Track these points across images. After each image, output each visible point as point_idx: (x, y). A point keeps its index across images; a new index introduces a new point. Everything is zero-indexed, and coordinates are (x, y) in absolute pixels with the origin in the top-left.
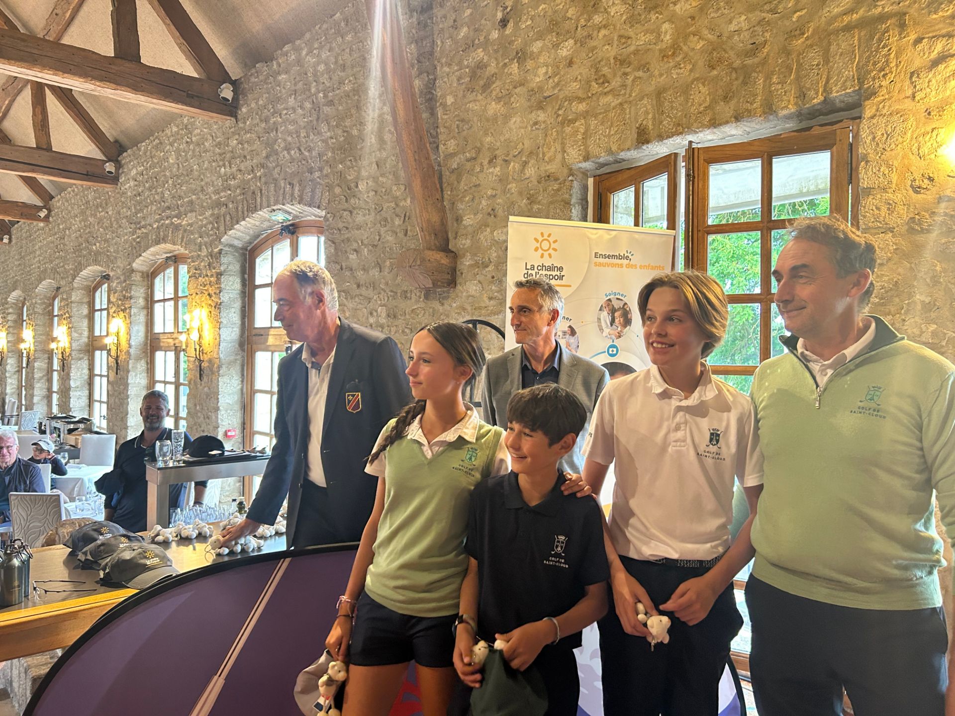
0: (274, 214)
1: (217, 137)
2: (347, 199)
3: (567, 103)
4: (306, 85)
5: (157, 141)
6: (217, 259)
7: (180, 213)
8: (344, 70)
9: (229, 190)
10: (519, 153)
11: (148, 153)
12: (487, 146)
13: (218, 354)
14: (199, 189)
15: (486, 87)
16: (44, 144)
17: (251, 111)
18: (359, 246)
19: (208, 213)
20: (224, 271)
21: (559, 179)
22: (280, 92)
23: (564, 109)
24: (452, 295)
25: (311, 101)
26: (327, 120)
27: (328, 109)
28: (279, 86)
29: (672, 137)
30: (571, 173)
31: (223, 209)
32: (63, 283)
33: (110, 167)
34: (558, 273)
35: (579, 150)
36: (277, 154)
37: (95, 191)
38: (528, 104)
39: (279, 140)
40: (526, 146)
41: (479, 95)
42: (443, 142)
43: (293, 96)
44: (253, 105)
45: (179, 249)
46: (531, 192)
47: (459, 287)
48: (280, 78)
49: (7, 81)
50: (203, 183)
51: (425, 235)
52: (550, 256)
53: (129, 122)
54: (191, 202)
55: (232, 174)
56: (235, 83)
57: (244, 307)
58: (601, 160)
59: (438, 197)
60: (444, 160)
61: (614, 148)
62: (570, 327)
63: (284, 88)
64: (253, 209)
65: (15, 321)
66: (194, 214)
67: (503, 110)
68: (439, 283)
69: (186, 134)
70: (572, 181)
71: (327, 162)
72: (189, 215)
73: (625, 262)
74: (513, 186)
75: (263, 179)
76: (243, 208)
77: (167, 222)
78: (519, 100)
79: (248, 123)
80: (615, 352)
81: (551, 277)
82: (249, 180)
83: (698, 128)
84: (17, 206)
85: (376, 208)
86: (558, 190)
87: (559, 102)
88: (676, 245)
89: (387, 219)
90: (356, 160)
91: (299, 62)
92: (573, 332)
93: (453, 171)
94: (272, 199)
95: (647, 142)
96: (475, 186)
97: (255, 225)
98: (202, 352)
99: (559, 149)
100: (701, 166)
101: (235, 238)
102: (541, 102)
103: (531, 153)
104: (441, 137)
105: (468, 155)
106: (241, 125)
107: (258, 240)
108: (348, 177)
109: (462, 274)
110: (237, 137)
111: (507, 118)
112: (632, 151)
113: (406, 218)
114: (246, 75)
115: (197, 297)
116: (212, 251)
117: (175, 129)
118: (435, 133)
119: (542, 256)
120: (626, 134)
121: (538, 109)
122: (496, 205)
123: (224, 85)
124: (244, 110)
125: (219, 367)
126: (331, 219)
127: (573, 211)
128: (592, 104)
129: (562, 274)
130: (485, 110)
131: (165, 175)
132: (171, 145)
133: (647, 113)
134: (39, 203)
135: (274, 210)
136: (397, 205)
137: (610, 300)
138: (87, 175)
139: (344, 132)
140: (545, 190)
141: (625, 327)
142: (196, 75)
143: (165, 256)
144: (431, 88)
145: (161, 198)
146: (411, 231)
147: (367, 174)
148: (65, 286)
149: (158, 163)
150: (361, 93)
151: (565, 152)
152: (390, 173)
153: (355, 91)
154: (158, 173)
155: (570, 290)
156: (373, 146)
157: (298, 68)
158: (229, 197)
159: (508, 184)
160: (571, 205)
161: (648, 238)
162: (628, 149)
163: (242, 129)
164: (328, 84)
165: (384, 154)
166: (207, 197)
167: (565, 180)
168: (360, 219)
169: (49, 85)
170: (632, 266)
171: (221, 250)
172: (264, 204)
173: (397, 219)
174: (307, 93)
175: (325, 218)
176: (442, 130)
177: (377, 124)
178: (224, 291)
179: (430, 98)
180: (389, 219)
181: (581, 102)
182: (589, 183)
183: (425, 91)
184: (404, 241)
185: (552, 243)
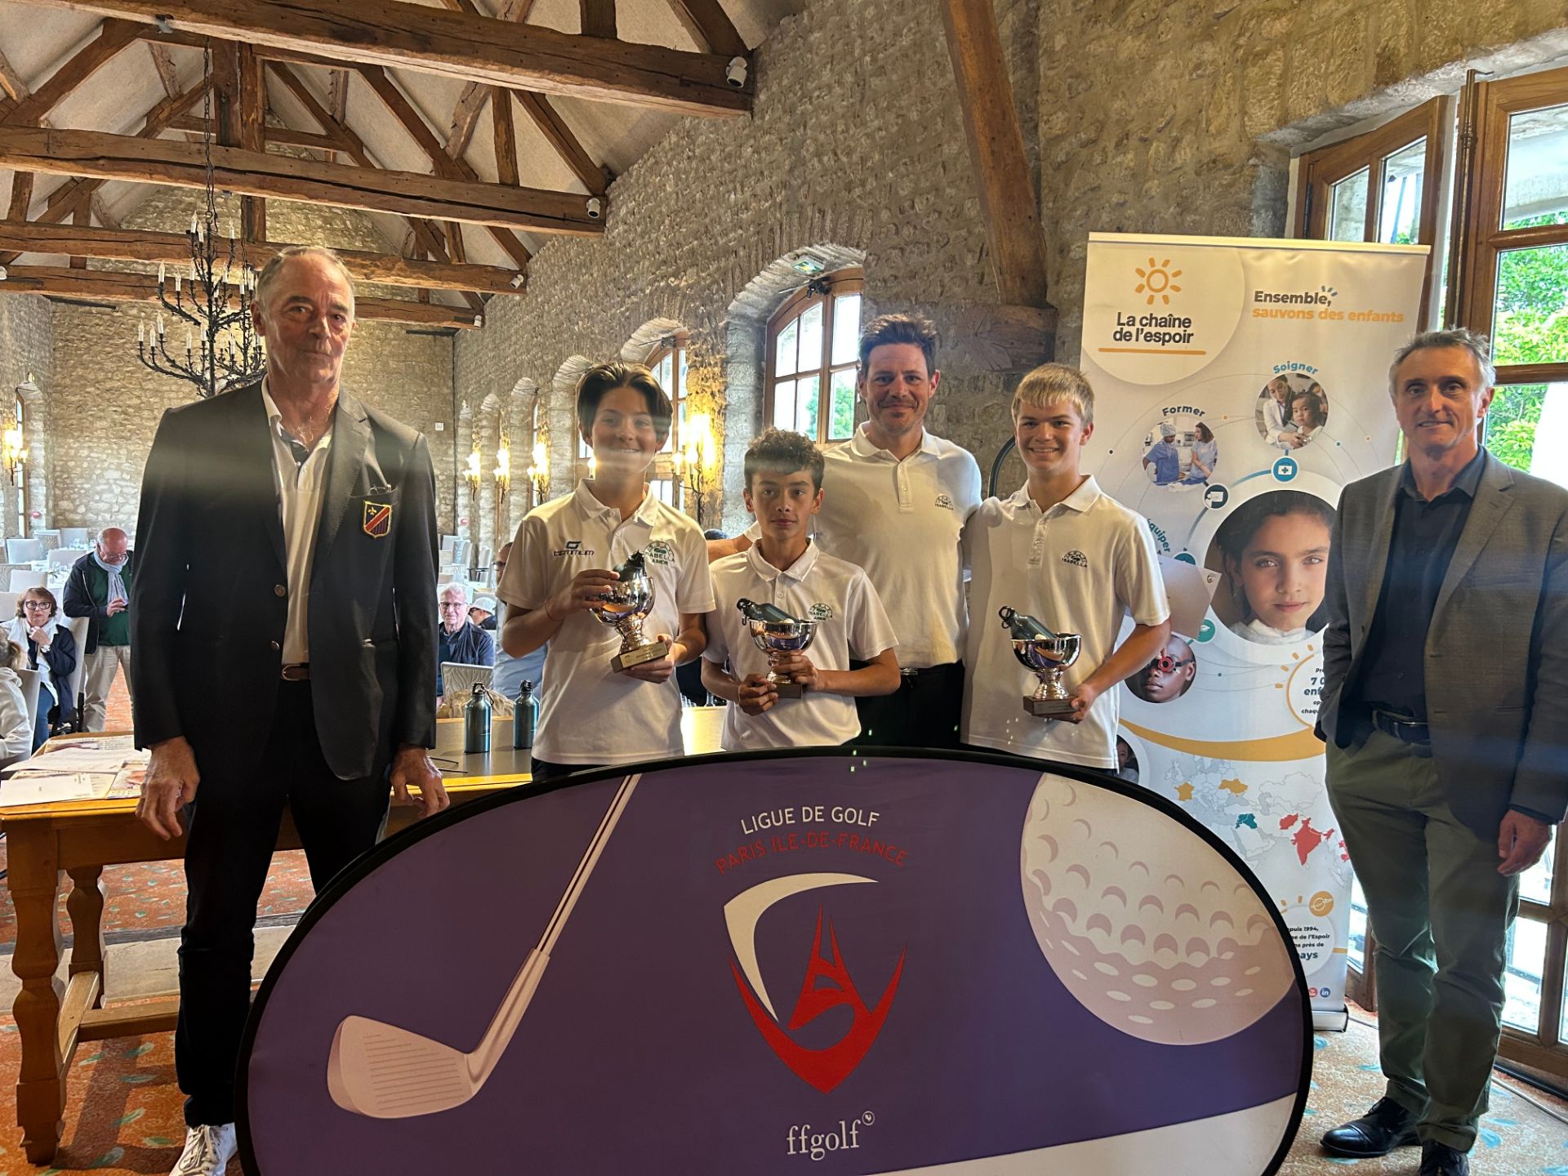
0: (799, 261)
1: (726, 146)
2: (897, 229)
3: (1254, 22)
4: (847, 44)
5: (652, 160)
6: (722, 338)
7: (678, 268)
8: (901, 13)
9: (741, 228)
10: (1168, 123)
11: (641, 181)
12: (1114, 117)
13: (721, 483)
14: (702, 229)
15: (1119, 10)
16: (510, 180)
17: (770, 99)
19: (713, 267)
20: (733, 356)
21: (1231, 165)
22: (812, 61)
23: (1248, 34)
25: (853, 70)
26: (874, 101)
27: (878, 82)
28: (810, 51)
29: (1442, 66)
30: (1255, 151)
31: (732, 259)
32: (541, 381)
33: (593, 206)
34: (1181, 330)
35: (1271, 108)
36: (804, 164)
37: (577, 243)
38: (1188, 31)
39: (808, 141)
40: (1180, 109)
41: (1107, 26)
42: (1045, 118)
43: (829, 66)
44: (775, 88)
45: (677, 325)
46: (1185, 192)
48: (812, 38)
49: (467, 88)
50: (707, 220)
51: (1004, 280)
52: (1166, 299)
53: (619, 133)
54: (692, 251)
55: (745, 203)
56: (751, 56)
57: (760, 412)
58: (1310, 123)
59: (1031, 213)
60: (1045, 149)
61: (1334, 97)
62: (1200, 425)
63: (817, 54)
64: (771, 256)
65: (490, 438)
66: (695, 270)
67: (1145, 49)
68: (1023, 362)
69: (688, 144)
70: (1255, 166)
71: (872, 169)
72: (689, 271)
73: (1321, 307)
74: (1154, 186)
75: (784, 207)
76: (757, 256)
77: (662, 284)
78: (1173, 29)
79: (767, 117)
80: (1289, 473)
81: (1167, 338)
82: (766, 211)
83: (1492, 45)
84: (486, 272)
85: (938, 241)
86: (1231, 185)
87: (1240, 23)
88: (1434, 272)
89: (954, 257)
90: (913, 162)
92: (1205, 434)
93: (1058, 167)
95: (1395, 79)
96: (1092, 190)
97: (774, 282)
98: (701, 480)
99: (1235, 108)
100: (1492, 117)
101: (746, 303)
102: (1210, 26)
103: (1188, 121)
104: (1043, 110)
105: (1083, 136)
106: (758, 122)
107: (781, 305)
108: (901, 192)
109: (1064, 343)
110: (752, 142)
111: (1149, 62)
112: (1367, 101)
113: (983, 253)
114: (767, 38)
115: (698, 397)
116: (717, 326)
117: (674, 139)
118: (1033, 104)
119: (1151, 300)
120: (1357, 70)
121: (1202, 41)
122: (1124, 221)
123: (734, 60)
124: (762, 97)
125: (723, 503)
126: (873, 264)
127: (1255, 221)
128: (1299, 18)
129: (1189, 331)
130: (1114, 54)
131: (661, 212)
132: (669, 164)
133: (1397, 24)
134: (514, 267)
135: (798, 256)
136: (970, 233)
137: (1283, 378)
138: (563, 220)
139: (898, 116)
140: (1207, 187)
141: (1313, 427)
142: (697, 51)
143: (661, 336)
144: (1031, 25)
145: (656, 247)
146: (989, 275)
147: (928, 184)
148: (544, 386)
149: (653, 194)
150: (925, 48)
151: (1246, 113)
152: (962, 179)
153: (917, 46)
154: (652, 210)
155: (1204, 361)
156: (938, 135)
157: (838, 18)
158: (739, 239)
159: (1146, 181)
160: (1250, 210)
161: (1370, 262)
162: (1360, 98)
163: (759, 128)
164: (878, 39)
165: (955, 148)
166: (713, 241)
167: (1242, 168)
168: (915, 260)
169: (516, 91)
170: (1332, 316)
171: (728, 323)
172: (785, 248)
173: (970, 256)
174: (849, 58)
175: (866, 262)
176: (1044, 96)
177: (947, 98)
178: (732, 388)
179: (1028, 42)
180: (957, 257)
181: (1278, 18)
182: (1291, 168)
183: (1022, 31)
184: (979, 293)
185: (1170, 277)
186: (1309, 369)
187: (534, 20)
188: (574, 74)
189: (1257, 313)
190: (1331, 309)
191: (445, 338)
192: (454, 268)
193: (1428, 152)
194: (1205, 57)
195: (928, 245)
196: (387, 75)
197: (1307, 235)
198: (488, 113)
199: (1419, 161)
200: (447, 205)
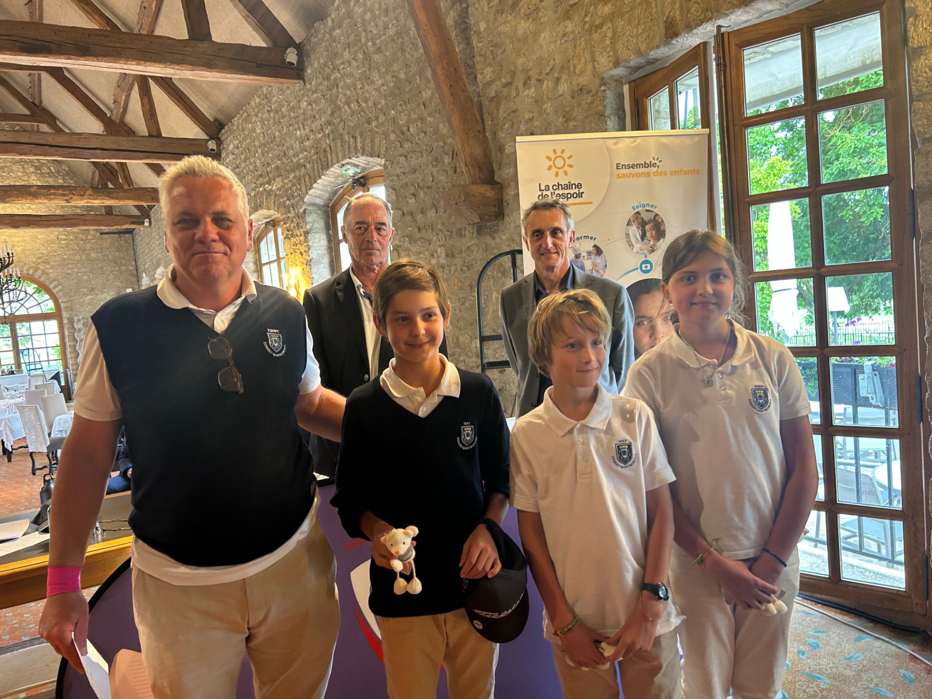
0: (344, 168)
1: (290, 102)
2: (401, 144)
3: (592, 7)
4: (357, 36)
5: (245, 114)
6: (302, 218)
7: (270, 179)
8: (387, 15)
9: (306, 151)
10: (551, 69)
11: (240, 127)
12: (520, 68)
14: (282, 154)
15: (515, 5)
16: (155, 133)
17: (314, 71)
18: (416, 190)
19: (291, 176)
20: (311, 229)
21: (591, 91)
22: (337, 47)
23: (590, 15)
24: (501, 227)
25: (362, 51)
26: (377, 68)
27: (378, 57)
28: (335, 42)
29: (701, 25)
30: (603, 82)
31: (303, 170)
34: (577, 191)
35: (609, 57)
36: (340, 109)
38: (556, 16)
39: (341, 96)
40: (557, 61)
41: (509, 15)
42: (480, 71)
43: (347, 50)
44: (316, 65)
45: (274, 214)
46: (566, 109)
47: (506, 219)
48: (335, 34)
49: (120, 78)
50: (284, 148)
51: (469, 170)
52: (566, 173)
53: (223, 100)
54: (277, 168)
55: (306, 135)
56: (299, 47)
57: (332, 262)
58: (632, 63)
59: (479, 128)
60: (482, 90)
61: (643, 48)
62: (595, 246)
63: (339, 43)
64: (327, 166)
66: (280, 179)
67: (532, 27)
68: (486, 217)
69: (267, 103)
70: (604, 91)
71: (382, 109)
72: (277, 180)
73: (654, 169)
74: (548, 107)
75: (331, 137)
76: (318, 167)
77: (261, 189)
78: (547, 15)
79: (313, 83)
80: (649, 268)
81: (569, 196)
82: (320, 140)
83: (728, 10)
84: (148, 191)
85: (426, 150)
86: (592, 103)
88: (712, 144)
89: (437, 158)
90: (405, 103)
91: (349, 14)
92: (598, 251)
93: (492, 100)
94: (340, 155)
95: (676, 35)
96: (513, 112)
97: (331, 182)
99: (588, 57)
100: (733, 52)
101: (316, 196)
102: (568, 11)
103: (563, 68)
104: (478, 67)
106: (308, 86)
107: (337, 196)
108: (401, 122)
109: (508, 204)
110: (306, 98)
111: (536, 34)
112: (662, 49)
113: (454, 155)
114: (308, 35)
115: (292, 256)
116: (298, 212)
117: (258, 100)
118: (472, 64)
119: (557, 174)
120: (654, 31)
121: (565, 20)
122: (533, 128)
123: (289, 50)
124: (309, 71)
126: (389, 167)
127: (608, 122)
128: (618, 3)
129: (581, 191)
130: (515, 31)
131: (255, 146)
132: (257, 116)
133: (674, 2)
135: (343, 165)
136: (445, 143)
137: (638, 213)
139: (393, 77)
140: (579, 105)
141: (658, 240)
142: (264, 45)
143: (265, 221)
144: (464, 17)
145: (255, 167)
146: (459, 167)
147: (416, 116)
149: (248, 135)
150: (404, 35)
151: (595, 60)
152: (436, 111)
153: (399, 34)
154: (249, 144)
155: (591, 208)
156: (418, 86)
157: (349, 21)
158: (306, 158)
159: (544, 104)
160: (605, 117)
161: (677, 140)
162: (658, 47)
163: (310, 90)
164: (375, 32)
165: (429, 93)
166: (289, 160)
167: (597, 91)
168: (414, 162)
169: (151, 77)
170: (660, 174)
171: (305, 210)
172: (334, 160)
173: (446, 157)
174: (359, 44)
175: (385, 166)
176: (478, 59)
177: (421, 64)
178: (312, 248)
179: (464, 27)
180: (439, 158)
181: (606, 4)
182: (625, 90)
183: (459, 21)
184: (455, 178)
185: (566, 159)
186: (652, 206)
187: (158, 32)
188: (187, 64)
189: (618, 176)
190: (659, 170)
191: (127, 235)
192: (126, 191)
193: (700, 76)
194: (568, 30)
195: (421, 153)
196: (66, 74)
197: (639, 128)
198: (135, 93)
199: (696, 80)
200: (115, 152)
